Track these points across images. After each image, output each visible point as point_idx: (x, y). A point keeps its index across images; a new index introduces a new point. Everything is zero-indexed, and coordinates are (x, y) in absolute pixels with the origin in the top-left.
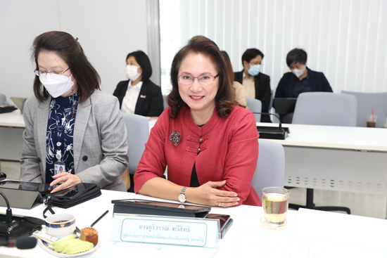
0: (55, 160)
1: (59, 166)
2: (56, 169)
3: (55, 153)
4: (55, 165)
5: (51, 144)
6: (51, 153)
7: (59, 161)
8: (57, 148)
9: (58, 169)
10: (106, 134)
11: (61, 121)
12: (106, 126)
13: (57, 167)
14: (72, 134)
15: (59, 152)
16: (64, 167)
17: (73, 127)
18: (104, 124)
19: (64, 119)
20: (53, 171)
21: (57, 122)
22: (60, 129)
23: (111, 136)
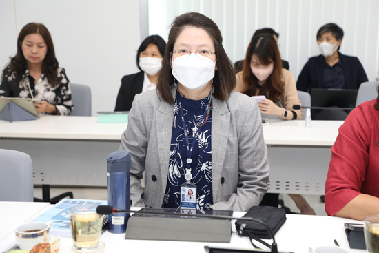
0: (182, 181)
1: (187, 189)
2: (182, 193)
3: (182, 172)
4: (182, 188)
5: (178, 160)
6: (177, 172)
7: (189, 182)
8: (186, 166)
9: (186, 193)
10: (246, 149)
11: (191, 132)
12: (247, 139)
13: (185, 191)
14: (210, 149)
15: (188, 171)
16: (194, 190)
17: (209, 140)
18: (245, 136)
19: (195, 129)
20: (179, 195)
21: (186, 132)
22: (190, 141)
23: (252, 152)
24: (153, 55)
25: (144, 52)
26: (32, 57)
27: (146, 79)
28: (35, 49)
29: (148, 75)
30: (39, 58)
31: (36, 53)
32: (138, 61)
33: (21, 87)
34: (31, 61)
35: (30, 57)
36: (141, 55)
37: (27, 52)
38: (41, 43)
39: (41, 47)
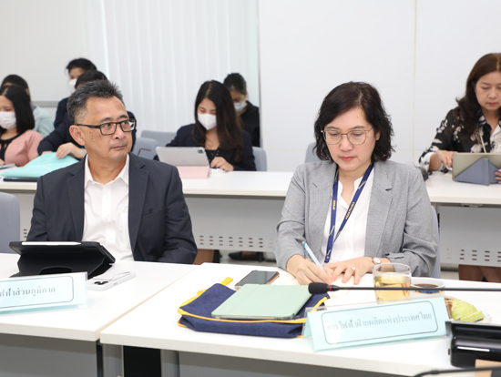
26: (490, 103)
28: (493, 93)
30: (498, 103)
31: (495, 98)
33: (473, 139)
34: (488, 107)
35: (487, 103)
37: (482, 97)
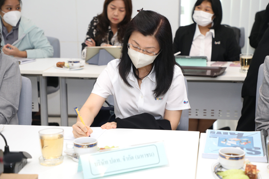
24: (206, 10)
25: (199, 6)
27: (197, 30)
28: (116, 12)
29: (199, 26)
31: (117, 16)
32: (193, 13)
35: (113, 18)
36: (196, 8)
38: (122, 8)
39: (122, 11)
